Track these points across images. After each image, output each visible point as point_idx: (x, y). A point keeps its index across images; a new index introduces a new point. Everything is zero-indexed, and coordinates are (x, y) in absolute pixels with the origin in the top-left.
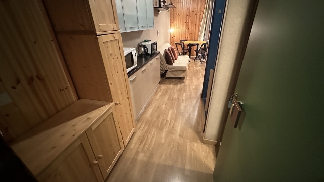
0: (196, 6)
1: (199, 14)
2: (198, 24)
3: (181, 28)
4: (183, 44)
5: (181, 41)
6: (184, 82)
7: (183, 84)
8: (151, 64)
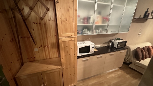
8: (110, 54)
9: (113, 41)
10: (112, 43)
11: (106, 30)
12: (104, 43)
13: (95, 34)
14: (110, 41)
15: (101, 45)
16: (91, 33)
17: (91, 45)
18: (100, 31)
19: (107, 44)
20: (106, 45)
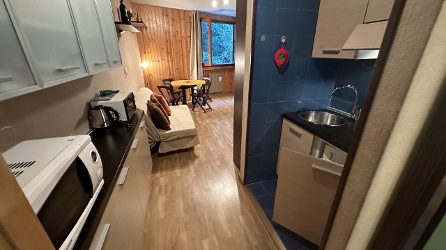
0: (178, 29)
1: (184, 41)
2: (185, 55)
3: (160, 60)
5: (164, 81)
7: (196, 161)
8: (134, 149)
10: (108, 110)
17: (82, 149)
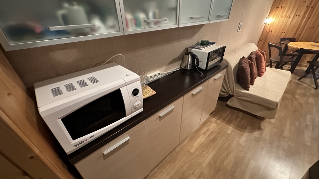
3: (292, 16)
4: (286, 47)
5: (282, 40)
6: (259, 128)
8: (193, 94)
9: (194, 51)
10: (194, 57)
11: (174, 12)
12: (171, 60)
13: (132, 30)
14: (187, 52)
15: (164, 68)
16: (112, 27)
17: (126, 84)
18: (151, 15)
19: (181, 62)
20: (175, 67)
